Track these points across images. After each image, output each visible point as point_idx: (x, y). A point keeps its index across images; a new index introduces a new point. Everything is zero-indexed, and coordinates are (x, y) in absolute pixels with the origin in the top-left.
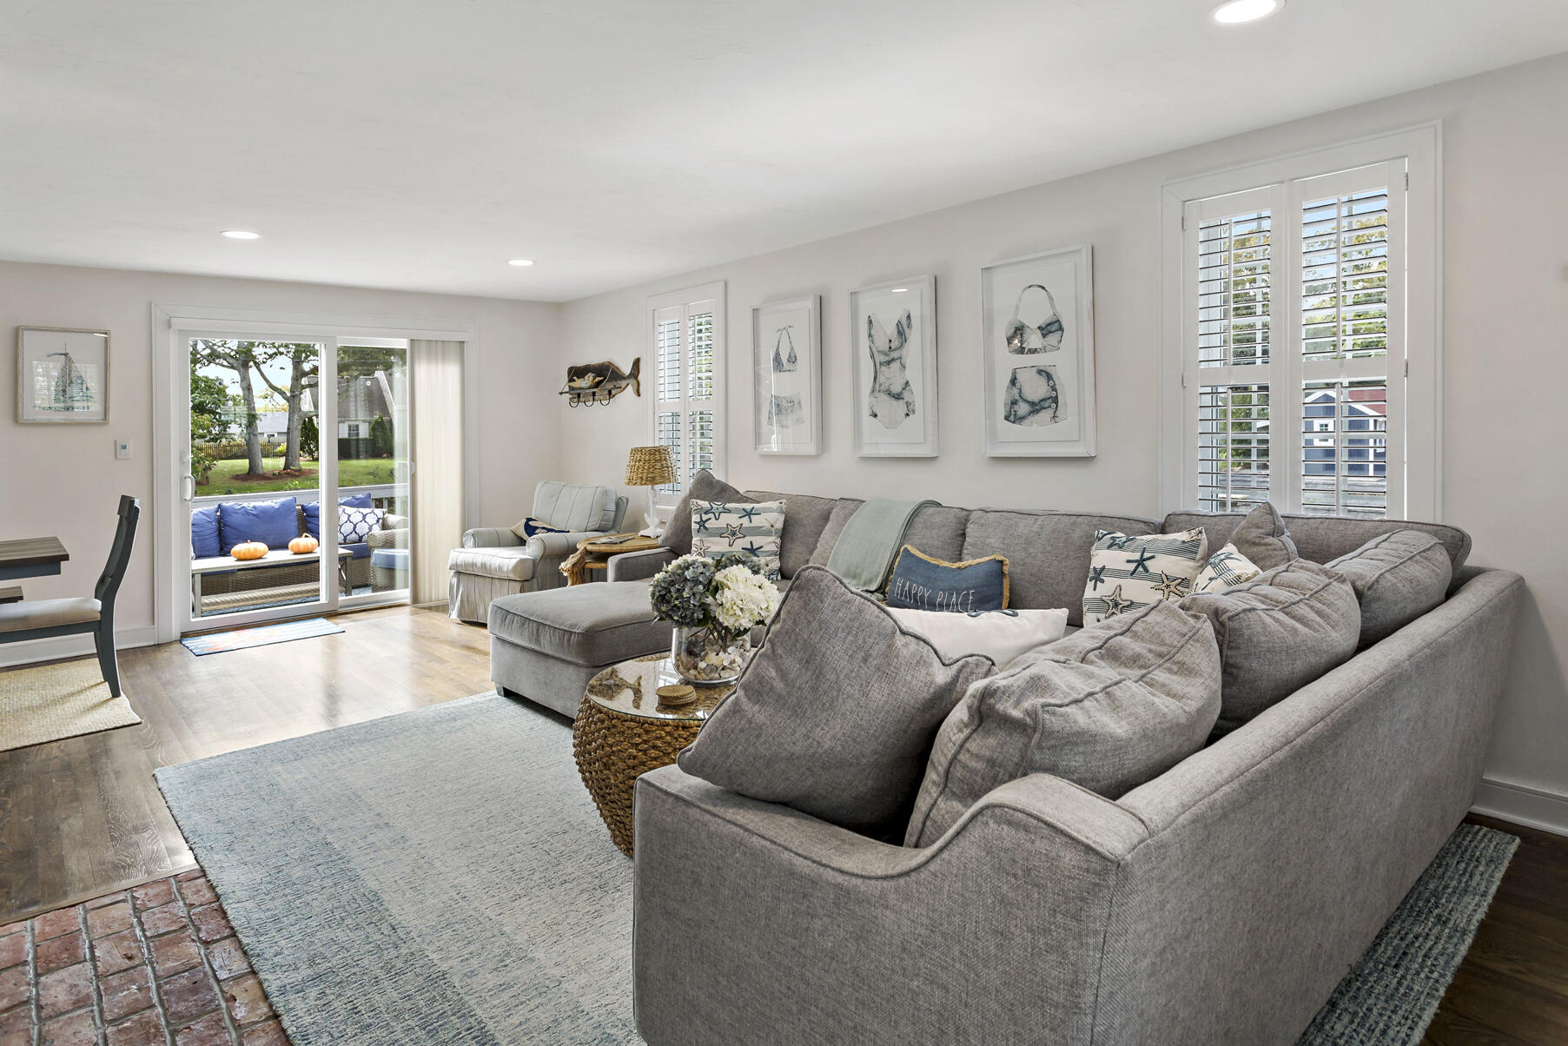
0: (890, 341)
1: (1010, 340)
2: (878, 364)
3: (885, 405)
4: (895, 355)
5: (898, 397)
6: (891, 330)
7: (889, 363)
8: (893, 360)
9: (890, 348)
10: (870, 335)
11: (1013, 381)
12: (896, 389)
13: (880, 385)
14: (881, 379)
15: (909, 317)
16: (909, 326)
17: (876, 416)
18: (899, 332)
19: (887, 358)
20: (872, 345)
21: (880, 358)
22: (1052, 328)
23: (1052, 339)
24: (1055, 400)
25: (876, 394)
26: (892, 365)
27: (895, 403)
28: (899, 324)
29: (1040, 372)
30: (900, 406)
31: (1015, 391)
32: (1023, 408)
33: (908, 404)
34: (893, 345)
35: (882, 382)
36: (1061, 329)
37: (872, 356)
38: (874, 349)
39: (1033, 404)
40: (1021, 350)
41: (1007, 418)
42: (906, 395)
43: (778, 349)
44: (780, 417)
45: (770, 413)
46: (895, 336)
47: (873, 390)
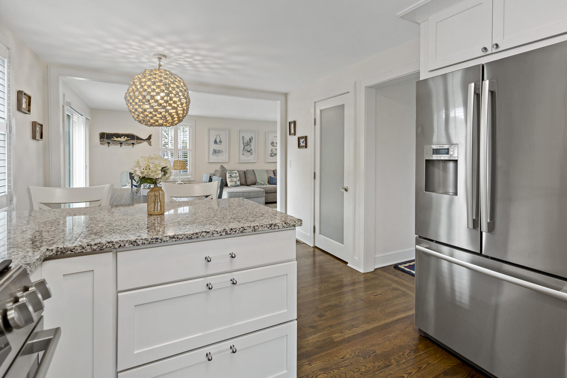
1: (271, 144)
3: (246, 153)
4: (249, 144)
5: (249, 152)
6: (248, 139)
7: (247, 145)
8: (248, 145)
10: (243, 140)
11: (272, 150)
12: (249, 150)
14: (245, 148)
15: (252, 137)
16: (252, 139)
17: (244, 155)
18: (250, 140)
21: (245, 144)
27: (248, 152)
28: (250, 138)
29: (276, 149)
30: (249, 154)
31: (272, 152)
32: (273, 155)
33: (251, 153)
34: (248, 142)
37: (243, 143)
39: (275, 154)
40: (273, 146)
41: (270, 156)
42: (251, 151)
43: (216, 139)
44: (216, 154)
45: (213, 153)
46: (249, 140)
47: (243, 150)
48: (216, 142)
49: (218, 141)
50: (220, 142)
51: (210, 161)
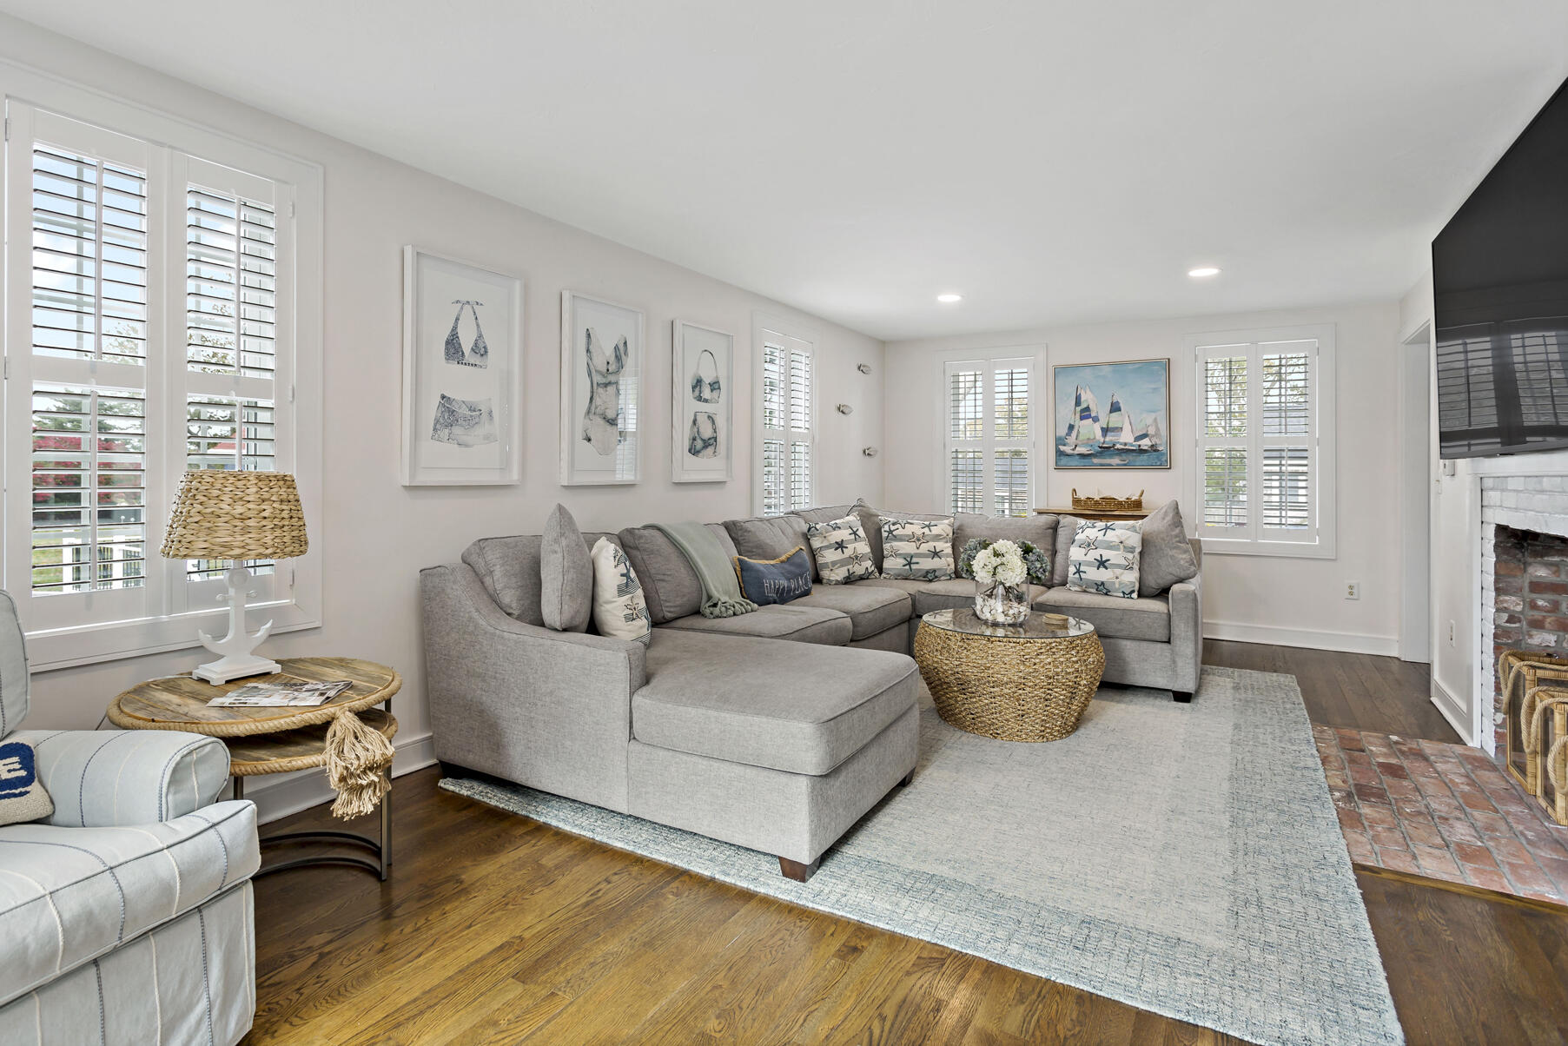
0: (608, 363)
1: (694, 388)
2: (595, 385)
3: (598, 429)
4: (612, 378)
5: (612, 423)
6: (609, 353)
7: (605, 386)
8: (610, 383)
9: (608, 370)
10: (588, 351)
11: (695, 422)
12: (611, 414)
13: (596, 408)
14: (598, 401)
15: (625, 343)
16: (626, 353)
17: (589, 440)
18: (616, 356)
19: (604, 381)
20: (590, 362)
21: (597, 378)
22: (715, 386)
23: (715, 393)
24: (715, 439)
25: (591, 416)
26: (609, 388)
27: (609, 428)
28: (616, 348)
29: (709, 417)
30: (613, 433)
31: (696, 430)
32: (699, 444)
33: (620, 431)
34: (612, 368)
35: (598, 403)
36: (719, 388)
37: (590, 375)
38: (592, 367)
39: (704, 441)
40: (699, 399)
41: (690, 451)
42: (619, 421)
43: (455, 328)
44: (457, 430)
45: (437, 421)
46: (612, 360)
47: (588, 412)
48: (453, 348)
49: (467, 343)
50: (480, 350)
51: (424, 479)
